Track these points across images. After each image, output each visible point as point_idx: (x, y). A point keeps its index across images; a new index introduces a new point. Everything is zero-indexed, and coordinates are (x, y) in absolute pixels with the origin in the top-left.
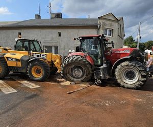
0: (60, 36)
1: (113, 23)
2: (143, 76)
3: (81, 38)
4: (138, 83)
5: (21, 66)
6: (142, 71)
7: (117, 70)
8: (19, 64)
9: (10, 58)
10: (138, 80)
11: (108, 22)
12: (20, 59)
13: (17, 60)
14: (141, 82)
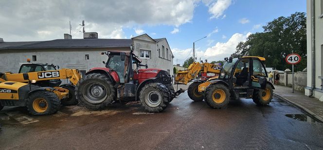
0: (88, 59)
1: (149, 44)
2: (165, 103)
3: (109, 53)
4: (158, 108)
5: (18, 98)
6: (165, 97)
7: (144, 89)
8: (16, 96)
9: (3, 89)
10: (160, 105)
11: (144, 43)
12: (17, 90)
13: (13, 91)
14: (161, 108)
